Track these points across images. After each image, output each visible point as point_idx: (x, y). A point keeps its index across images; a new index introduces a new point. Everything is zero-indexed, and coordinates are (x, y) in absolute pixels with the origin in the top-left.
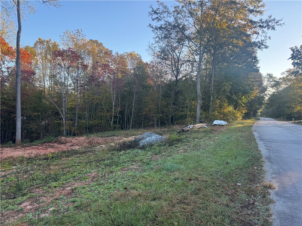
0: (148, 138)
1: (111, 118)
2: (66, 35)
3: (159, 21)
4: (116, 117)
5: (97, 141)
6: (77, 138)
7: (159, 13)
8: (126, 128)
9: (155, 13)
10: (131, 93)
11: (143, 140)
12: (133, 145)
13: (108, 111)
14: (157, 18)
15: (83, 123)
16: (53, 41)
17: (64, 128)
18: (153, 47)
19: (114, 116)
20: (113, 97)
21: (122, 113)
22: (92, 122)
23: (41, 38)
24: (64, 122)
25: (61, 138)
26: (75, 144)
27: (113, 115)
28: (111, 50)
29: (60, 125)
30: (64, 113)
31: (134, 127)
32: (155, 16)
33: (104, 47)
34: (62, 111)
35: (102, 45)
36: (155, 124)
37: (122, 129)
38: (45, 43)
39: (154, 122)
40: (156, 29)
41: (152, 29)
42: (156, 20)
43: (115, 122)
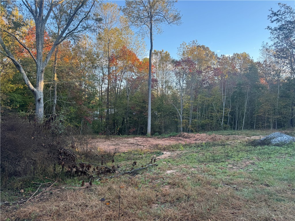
9: (275, 14)
13: (218, 111)
16: (165, 52)
17: (181, 126)
20: (224, 98)
21: (232, 113)
23: (156, 50)
24: (181, 120)
26: (198, 139)
27: (223, 115)
29: (177, 123)
30: (181, 113)
31: (246, 128)
39: (270, 123)
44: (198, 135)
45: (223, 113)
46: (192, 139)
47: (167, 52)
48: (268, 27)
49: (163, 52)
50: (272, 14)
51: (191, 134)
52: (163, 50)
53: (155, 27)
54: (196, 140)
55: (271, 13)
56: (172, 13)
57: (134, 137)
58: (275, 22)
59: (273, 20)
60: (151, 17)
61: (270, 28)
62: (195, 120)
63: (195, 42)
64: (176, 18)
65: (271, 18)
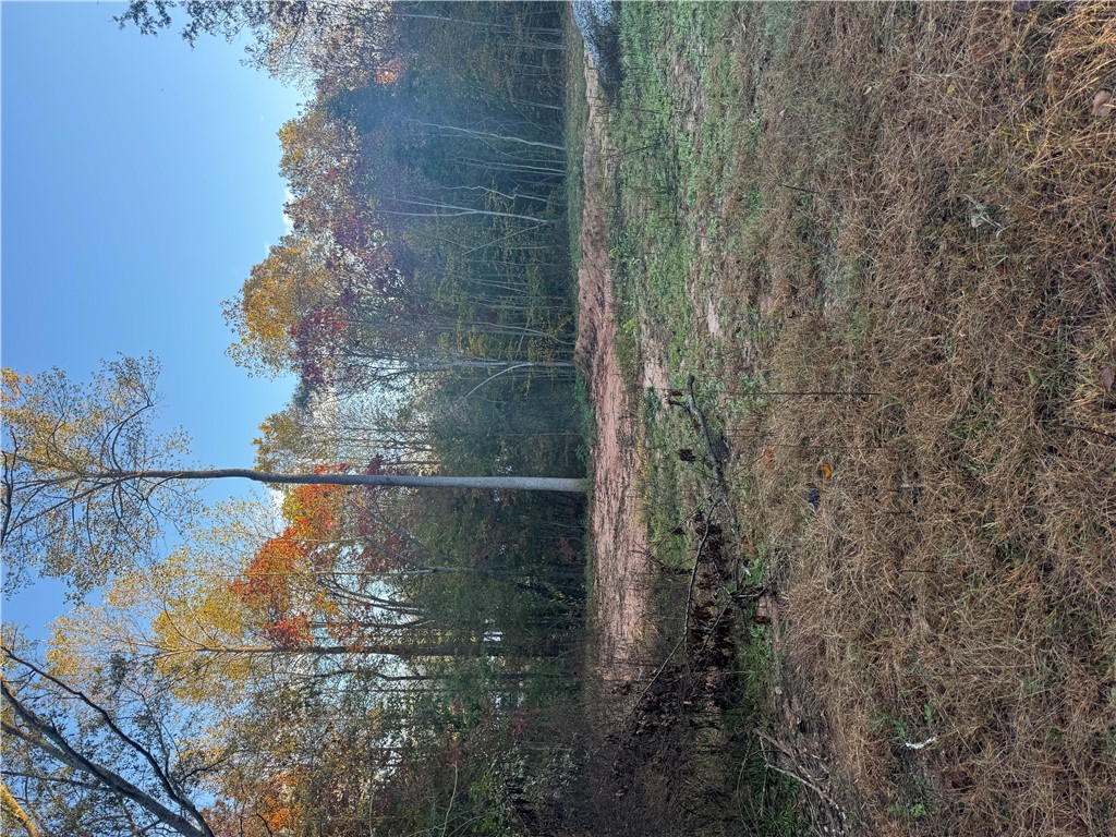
1: (523, 223)
2: (244, 358)
8: (559, 166)
13: (497, 233)
19: (518, 213)
20: (449, 211)
21: (505, 184)
24: (529, 364)
27: (512, 215)
30: (503, 363)
31: (558, 138)
32: (153, 11)
34: (496, 370)
35: (260, 267)
37: (559, 180)
38: (270, 456)
41: (201, 30)
43: (538, 209)
44: (585, 298)
45: (503, 217)
46: (598, 317)
47: (264, 427)
48: (186, 35)
49: (264, 441)
50: (136, 17)
51: (582, 324)
52: (256, 442)
53: (163, 460)
54: (602, 305)
55: (132, 20)
56: (108, 394)
57: (593, 536)
58: (166, 11)
59: (159, 18)
60: (119, 476)
61: (189, 29)
62: (531, 314)
63: (228, 308)
64: (128, 376)
65: (153, 25)
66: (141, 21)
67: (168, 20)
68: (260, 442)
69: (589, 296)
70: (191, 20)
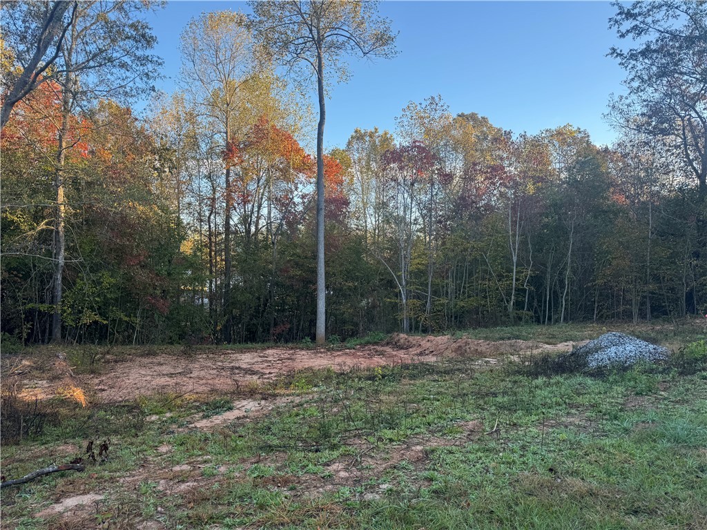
0: (613, 349)
1: (509, 294)
2: (408, 113)
3: (639, 34)
4: (521, 291)
5: (476, 348)
6: (431, 338)
7: (640, 14)
8: (550, 319)
9: (629, 15)
10: (560, 231)
11: (597, 352)
12: (571, 365)
13: (500, 277)
14: (635, 28)
15: (442, 305)
16: (381, 132)
17: (404, 315)
18: (622, 105)
19: (515, 290)
20: (514, 243)
21: (537, 281)
22: (462, 304)
23: (359, 129)
24: (404, 301)
25: (398, 335)
26: (427, 352)
27: (514, 286)
28: (508, 130)
29: (395, 307)
30: (404, 283)
31: (570, 318)
32: (627, 25)
33: (491, 127)
34: (399, 277)
35: (487, 122)
36: (635, 310)
37: (538, 321)
38: (367, 138)
39: (631, 305)
40: (633, 56)
41: (619, 60)
42: (631, 35)
43: (519, 305)
44: (428, 341)
45: (512, 280)
46: (413, 351)
47: (386, 134)
48: (614, 50)
49: (377, 134)
50: (620, 13)
51: (415, 338)
52: (376, 129)
54: (421, 354)
55: (619, 11)
58: (629, 34)
59: (623, 29)
60: (318, 42)
61: (618, 51)
64: (383, 39)
65: (617, 26)
66: (619, 17)
67: (623, 36)
68: (376, 132)
69: (429, 344)
70: (625, 52)
